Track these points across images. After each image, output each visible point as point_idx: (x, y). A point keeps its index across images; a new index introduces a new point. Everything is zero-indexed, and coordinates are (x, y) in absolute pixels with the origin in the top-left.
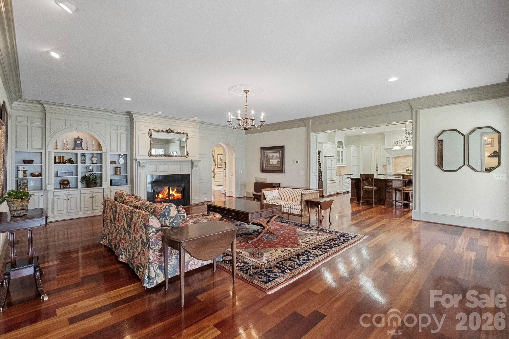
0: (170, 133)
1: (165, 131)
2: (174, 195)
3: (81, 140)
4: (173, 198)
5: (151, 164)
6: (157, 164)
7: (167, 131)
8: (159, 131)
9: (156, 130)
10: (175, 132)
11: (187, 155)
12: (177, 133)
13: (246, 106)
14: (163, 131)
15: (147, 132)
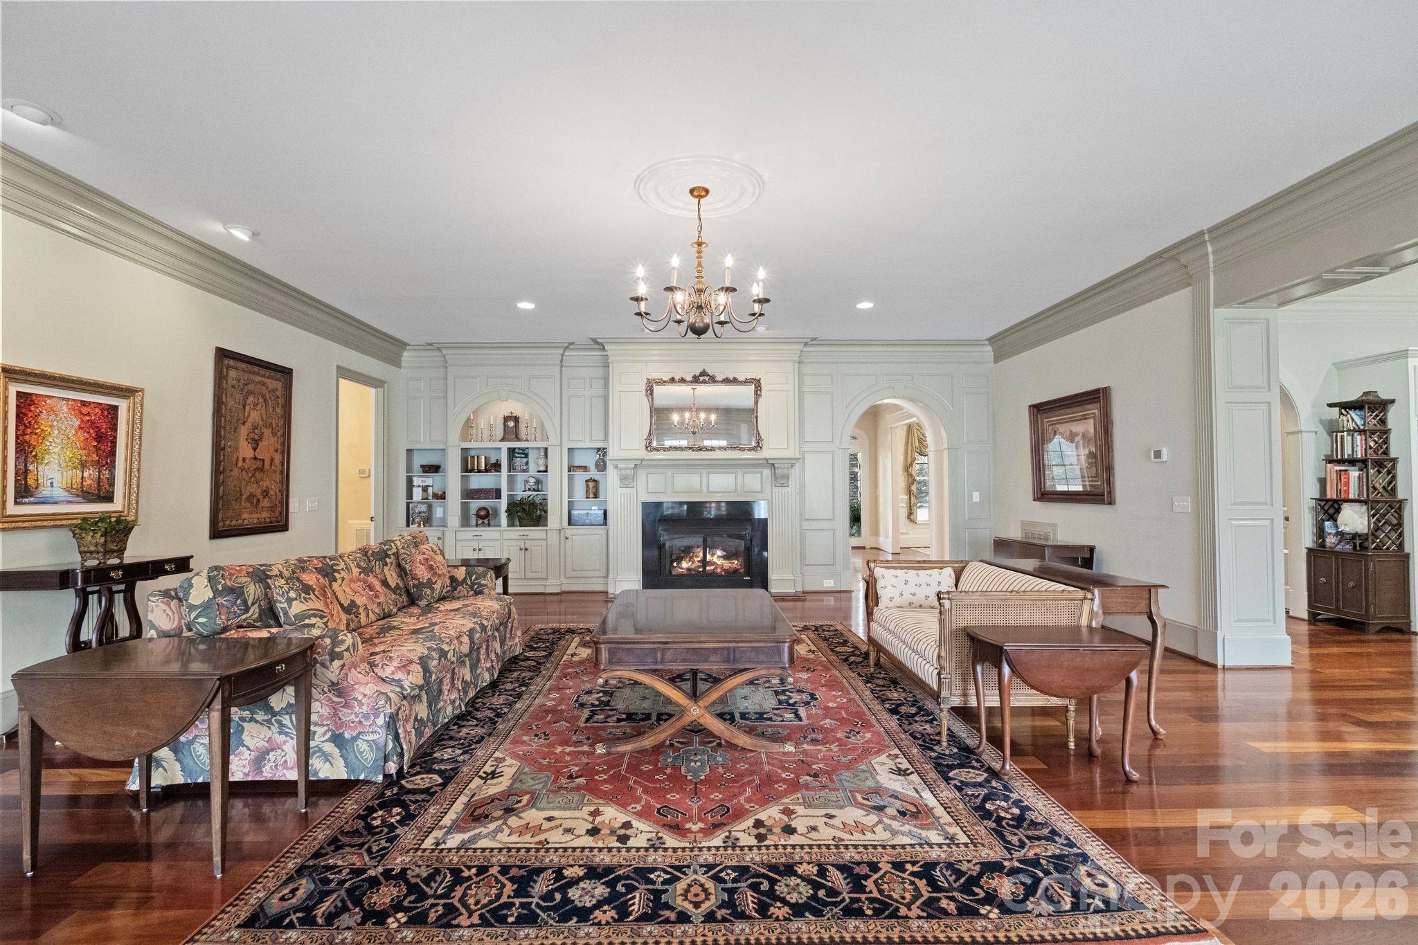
0: (704, 382)
1: (689, 378)
2: (714, 564)
3: (516, 419)
4: (712, 568)
5: (654, 470)
6: (669, 472)
7: (696, 380)
8: (672, 380)
9: (666, 378)
10: (719, 378)
11: (759, 446)
12: (727, 381)
13: (700, 244)
14: (683, 380)
15: (643, 387)
